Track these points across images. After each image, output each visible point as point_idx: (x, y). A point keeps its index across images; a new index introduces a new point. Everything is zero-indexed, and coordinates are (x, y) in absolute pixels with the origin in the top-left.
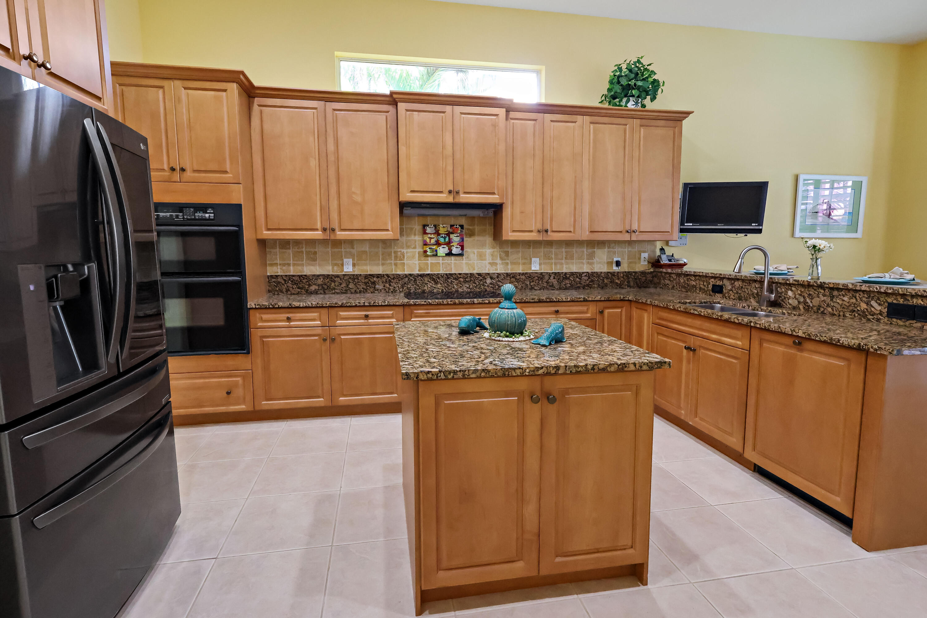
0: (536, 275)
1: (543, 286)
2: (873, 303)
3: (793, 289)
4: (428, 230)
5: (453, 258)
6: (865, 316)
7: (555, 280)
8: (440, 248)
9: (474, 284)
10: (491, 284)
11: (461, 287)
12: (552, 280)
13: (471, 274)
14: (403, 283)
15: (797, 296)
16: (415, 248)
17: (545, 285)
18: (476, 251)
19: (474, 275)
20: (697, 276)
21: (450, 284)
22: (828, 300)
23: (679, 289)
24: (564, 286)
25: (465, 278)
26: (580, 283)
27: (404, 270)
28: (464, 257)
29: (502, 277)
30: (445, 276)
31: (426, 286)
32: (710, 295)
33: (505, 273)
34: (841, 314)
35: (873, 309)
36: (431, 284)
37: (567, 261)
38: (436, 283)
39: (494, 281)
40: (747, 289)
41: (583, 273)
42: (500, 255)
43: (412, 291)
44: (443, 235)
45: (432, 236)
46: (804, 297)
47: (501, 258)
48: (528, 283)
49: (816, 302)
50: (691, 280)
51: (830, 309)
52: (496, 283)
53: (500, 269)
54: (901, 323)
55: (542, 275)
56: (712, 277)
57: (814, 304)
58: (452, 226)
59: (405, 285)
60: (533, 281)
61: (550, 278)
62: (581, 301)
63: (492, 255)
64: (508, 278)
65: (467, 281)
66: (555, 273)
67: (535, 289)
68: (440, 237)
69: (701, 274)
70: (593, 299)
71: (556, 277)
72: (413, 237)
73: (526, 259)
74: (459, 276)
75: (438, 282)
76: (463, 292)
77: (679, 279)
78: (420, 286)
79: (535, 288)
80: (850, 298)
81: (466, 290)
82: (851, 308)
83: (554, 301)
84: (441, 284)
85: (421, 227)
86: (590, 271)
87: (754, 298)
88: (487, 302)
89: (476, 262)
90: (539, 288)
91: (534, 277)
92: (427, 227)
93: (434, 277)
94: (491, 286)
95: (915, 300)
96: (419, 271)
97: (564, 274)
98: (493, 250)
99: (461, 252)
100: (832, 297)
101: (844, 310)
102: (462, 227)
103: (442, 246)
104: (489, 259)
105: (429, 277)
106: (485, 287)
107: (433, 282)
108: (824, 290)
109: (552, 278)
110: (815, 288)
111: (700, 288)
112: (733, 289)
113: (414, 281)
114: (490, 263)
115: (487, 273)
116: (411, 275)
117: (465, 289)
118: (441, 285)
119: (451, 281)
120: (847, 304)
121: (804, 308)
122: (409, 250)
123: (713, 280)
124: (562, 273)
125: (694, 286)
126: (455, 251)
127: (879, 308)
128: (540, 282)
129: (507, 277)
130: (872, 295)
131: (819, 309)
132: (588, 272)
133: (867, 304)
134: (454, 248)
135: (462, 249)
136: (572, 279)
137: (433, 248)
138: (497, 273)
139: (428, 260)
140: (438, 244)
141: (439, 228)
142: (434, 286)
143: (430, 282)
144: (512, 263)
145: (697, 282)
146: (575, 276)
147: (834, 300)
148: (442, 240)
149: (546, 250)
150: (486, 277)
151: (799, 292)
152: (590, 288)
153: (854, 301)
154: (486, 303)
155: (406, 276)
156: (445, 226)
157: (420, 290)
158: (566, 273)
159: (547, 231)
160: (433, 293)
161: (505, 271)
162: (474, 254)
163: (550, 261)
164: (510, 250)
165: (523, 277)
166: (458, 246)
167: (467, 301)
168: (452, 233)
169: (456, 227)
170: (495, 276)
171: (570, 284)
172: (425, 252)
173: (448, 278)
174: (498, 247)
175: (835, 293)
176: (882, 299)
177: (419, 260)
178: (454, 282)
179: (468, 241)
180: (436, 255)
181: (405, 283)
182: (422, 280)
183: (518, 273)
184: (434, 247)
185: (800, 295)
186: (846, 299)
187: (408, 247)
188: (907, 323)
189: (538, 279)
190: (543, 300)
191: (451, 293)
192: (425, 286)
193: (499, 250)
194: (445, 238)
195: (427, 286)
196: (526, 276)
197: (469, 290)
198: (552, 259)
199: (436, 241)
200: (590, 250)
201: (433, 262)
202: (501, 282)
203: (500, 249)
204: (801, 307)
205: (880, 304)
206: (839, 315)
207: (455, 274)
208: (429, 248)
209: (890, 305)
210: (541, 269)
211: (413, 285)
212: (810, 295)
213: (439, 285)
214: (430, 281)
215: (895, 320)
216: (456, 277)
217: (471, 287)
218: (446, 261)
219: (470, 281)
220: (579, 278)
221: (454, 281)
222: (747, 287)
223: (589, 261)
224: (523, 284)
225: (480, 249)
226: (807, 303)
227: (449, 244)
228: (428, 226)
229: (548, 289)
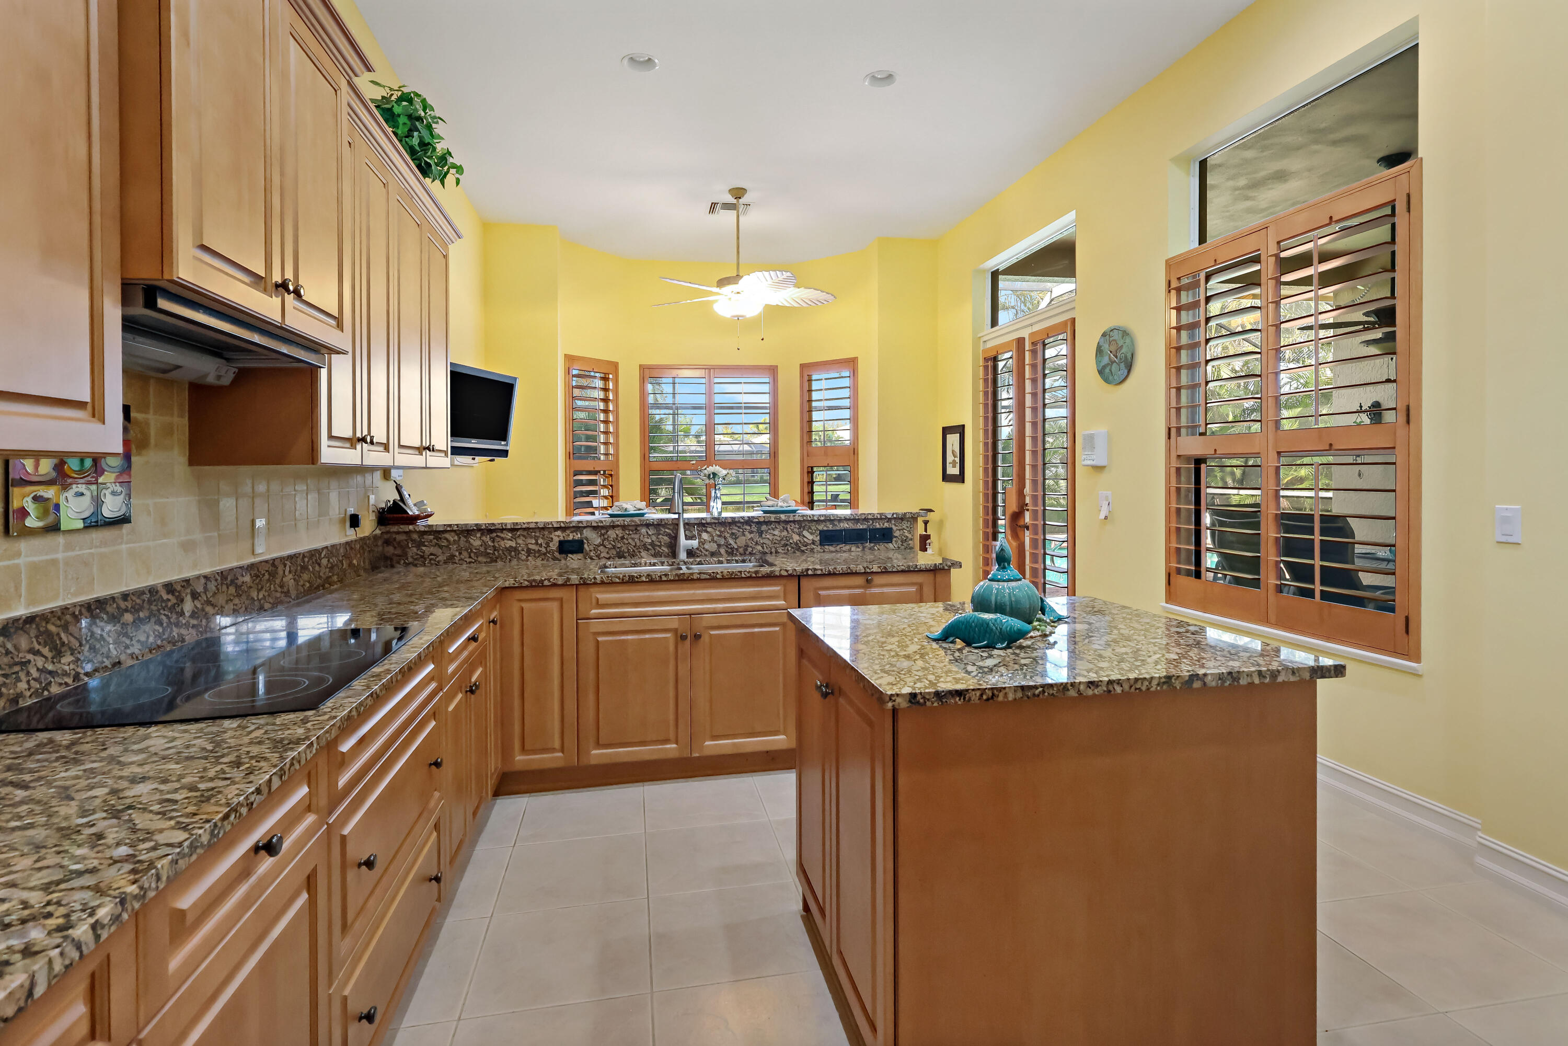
0: (266, 567)
1: (275, 598)
2: (805, 533)
3: (709, 529)
6: (799, 549)
7: (291, 575)
8: (70, 494)
9: (158, 627)
10: (193, 614)
11: (128, 647)
12: (287, 575)
13: (150, 588)
15: (716, 538)
17: (278, 592)
18: (155, 504)
19: (158, 592)
20: (517, 530)
21: (100, 645)
22: (756, 537)
23: (468, 560)
24: (302, 589)
25: (138, 610)
26: (320, 577)
28: (125, 530)
29: (215, 586)
30: (86, 613)
31: (22, 675)
32: (555, 559)
33: (218, 573)
34: (773, 550)
35: (805, 539)
36: (40, 662)
38: (57, 650)
39: (199, 604)
40: (633, 539)
41: (322, 549)
42: (200, 513)
46: (725, 538)
47: (203, 525)
48: (255, 595)
49: (742, 541)
50: (503, 539)
51: (759, 548)
52: (202, 609)
53: (208, 561)
54: (832, 548)
55: (273, 566)
56: (556, 529)
57: (739, 544)
61: (284, 572)
63: (185, 516)
65: (140, 619)
66: (291, 558)
69: (532, 526)
71: (292, 568)
75: (63, 644)
77: (467, 541)
80: (781, 531)
82: (783, 542)
86: (327, 544)
87: (648, 550)
89: (151, 544)
93: (52, 628)
94: (192, 622)
95: (842, 525)
97: (300, 557)
98: (187, 499)
99: (122, 508)
100: (761, 533)
101: (775, 545)
103: (71, 488)
106: (181, 631)
107: (46, 651)
108: (751, 526)
109: (287, 570)
110: (739, 525)
111: (529, 552)
112: (606, 543)
114: (183, 545)
115: (186, 580)
118: (72, 658)
119: (101, 628)
120: (779, 539)
121: (727, 551)
123: (559, 533)
124: (299, 553)
125: (510, 549)
126: (109, 505)
127: (811, 537)
128: (271, 587)
129: (222, 584)
130: (803, 525)
131: (747, 550)
132: (326, 547)
133: (799, 535)
134: (107, 492)
136: (311, 569)
137: (46, 495)
138: (203, 576)
140: (57, 477)
142: (50, 667)
143: (36, 650)
144: (222, 540)
145: (520, 541)
146: (314, 559)
147: (763, 536)
150: (182, 593)
151: (718, 533)
153: (785, 533)
158: (302, 555)
162: (152, 513)
166: (118, 488)
170: (200, 587)
172: (16, 515)
174: (196, 490)
175: (764, 528)
176: (813, 528)
180: (54, 528)
184: (49, 493)
185: (720, 536)
186: (776, 532)
188: (838, 547)
189: (269, 579)
192: (19, 680)
193: (196, 496)
195: (28, 674)
199: (55, 467)
201: (41, 558)
202: (210, 603)
203: (199, 492)
204: (722, 551)
205: (811, 534)
206: (771, 553)
208: (36, 499)
209: (822, 533)
210: (269, 549)
212: (733, 534)
214: (37, 647)
215: (826, 547)
218: (85, 551)
219: (149, 616)
220: (318, 565)
221: (108, 624)
222: (632, 536)
225: (161, 497)
226: (730, 544)
227: (92, 477)
229: (283, 604)
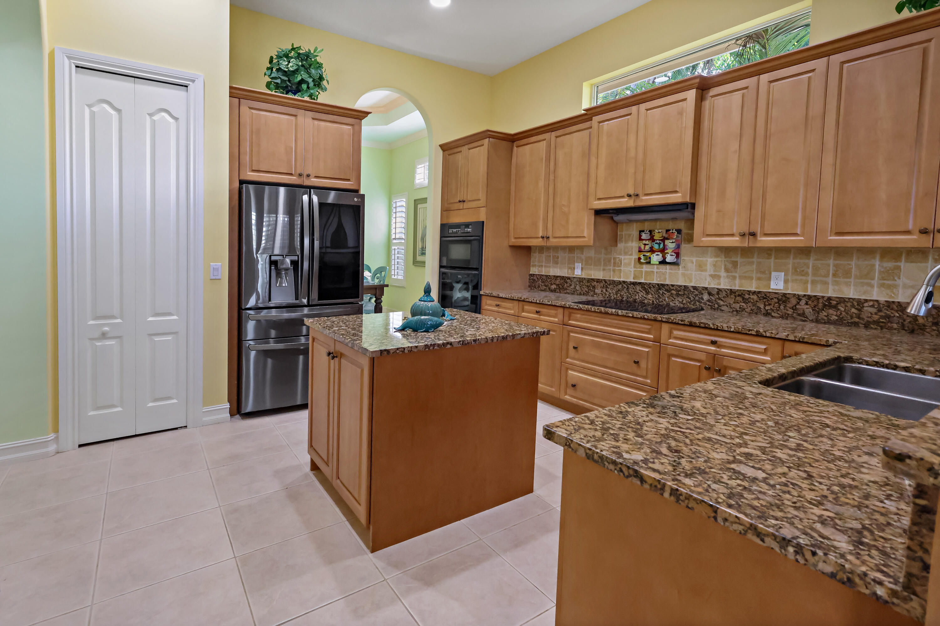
0: (777, 296)
1: (786, 313)
4: (644, 236)
5: (668, 267)
7: (808, 306)
8: (654, 255)
9: (687, 299)
10: (709, 301)
11: (673, 300)
12: (802, 305)
13: (685, 286)
14: (617, 290)
16: (631, 255)
17: (790, 312)
18: (694, 260)
19: (688, 288)
21: (661, 296)
24: (826, 318)
25: (678, 291)
26: (859, 318)
27: (620, 277)
28: (680, 267)
29: (724, 294)
30: (657, 286)
31: (637, 295)
33: (728, 289)
36: (642, 294)
37: (837, 279)
38: (648, 293)
39: (713, 298)
41: (866, 301)
42: (725, 265)
43: (624, 299)
44: (658, 241)
45: (647, 242)
47: (727, 270)
48: (762, 306)
52: (715, 301)
53: (724, 284)
55: (786, 297)
58: (667, 231)
59: (619, 292)
60: (770, 305)
61: (798, 303)
62: (751, 334)
63: (715, 265)
64: (733, 296)
65: (680, 295)
66: (809, 297)
67: (772, 316)
68: (654, 243)
70: (773, 336)
71: (810, 302)
72: (630, 244)
73: (763, 273)
74: (672, 288)
75: (649, 292)
76: (674, 307)
78: (632, 294)
79: (773, 314)
81: (679, 305)
83: (711, 329)
84: (652, 295)
85: (638, 233)
86: (882, 299)
88: (631, 315)
89: (693, 273)
90: (778, 315)
91: (772, 299)
92: (643, 233)
93: (645, 286)
94: (708, 303)
96: (634, 278)
97: (825, 299)
98: (716, 259)
99: (676, 260)
102: (679, 231)
103: (656, 253)
104: (710, 269)
105: (640, 286)
106: (701, 304)
107: (644, 292)
109: (803, 302)
113: (627, 289)
114: (711, 276)
115: (705, 287)
116: (624, 282)
117: (677, 303)
119: (663, 292)
122: (626, 257)
124: (823, 297)
126: (669, 259)
128: (782, 307)
129: (731, 294)
132: (877, 301)
134: (669, 255)
135: (678, 255)
136: (843, 309)
137: (647, 255)
138: (717, 289)
139: (643, 268)
140: (652, 251)
141: (654, 233)
142: (645, 296)
143: (641, 291)
144: (741, 277)
146: (849, 304)
148: (656, 247)
149: (798, 261)
150: (703, 292)
152: (882, 328)
154: (630, 317)
155: (620, 283)
156: (660, 231)
157: (631, 299)
158: (829, 299)
159: (753, 234)
160: (644, 303)
161: (731, 286)
162: (693, 263)
163: (804, 278)
164: (739, 260)
165: (755, 297)
166: (673, 254)
167: (612, 311)
168: (668, 239)
169: (672, 232)
170: (714, 292)
171: (836, 315)
172: (640, 259)
173: (660, 289)
174: (723, 257)
177: (634, 267)
178: (665, 294)
179: (685, 247)
180: (649, 263)
181: (619, 290)
182: (634, 289)
183: (748, 291)
184: (648, 254)
187: (626, 254)
189: (778, 303)
190: (695, 323)
191: (662, 306)
193: (724, 259)
194: (659, 244)
195: (639, 295)
196: (759, 295)
197: (682, 306)
198: (807, 274)
199: (650, 248)
200: (890, 265)
201: (648, 270)
202: (722, 300)
203: (725, 257)
207: (668, 285)
208: (643, 255)
210: (786, 288)
211: (626, 293)
213: (650, 296)
216: (668, 288)
217: (684, 302)
218: (661, 270)
219: (684, 295)
220: (856, 309)
221: (666, 292)
223: (885, 282)
224: (753, 306)
225: (700, 258)
227: (663, 251)
228: (643, 231)
229: (795, 319)
